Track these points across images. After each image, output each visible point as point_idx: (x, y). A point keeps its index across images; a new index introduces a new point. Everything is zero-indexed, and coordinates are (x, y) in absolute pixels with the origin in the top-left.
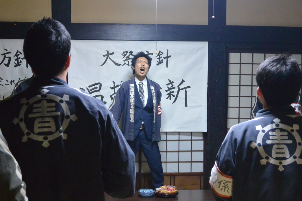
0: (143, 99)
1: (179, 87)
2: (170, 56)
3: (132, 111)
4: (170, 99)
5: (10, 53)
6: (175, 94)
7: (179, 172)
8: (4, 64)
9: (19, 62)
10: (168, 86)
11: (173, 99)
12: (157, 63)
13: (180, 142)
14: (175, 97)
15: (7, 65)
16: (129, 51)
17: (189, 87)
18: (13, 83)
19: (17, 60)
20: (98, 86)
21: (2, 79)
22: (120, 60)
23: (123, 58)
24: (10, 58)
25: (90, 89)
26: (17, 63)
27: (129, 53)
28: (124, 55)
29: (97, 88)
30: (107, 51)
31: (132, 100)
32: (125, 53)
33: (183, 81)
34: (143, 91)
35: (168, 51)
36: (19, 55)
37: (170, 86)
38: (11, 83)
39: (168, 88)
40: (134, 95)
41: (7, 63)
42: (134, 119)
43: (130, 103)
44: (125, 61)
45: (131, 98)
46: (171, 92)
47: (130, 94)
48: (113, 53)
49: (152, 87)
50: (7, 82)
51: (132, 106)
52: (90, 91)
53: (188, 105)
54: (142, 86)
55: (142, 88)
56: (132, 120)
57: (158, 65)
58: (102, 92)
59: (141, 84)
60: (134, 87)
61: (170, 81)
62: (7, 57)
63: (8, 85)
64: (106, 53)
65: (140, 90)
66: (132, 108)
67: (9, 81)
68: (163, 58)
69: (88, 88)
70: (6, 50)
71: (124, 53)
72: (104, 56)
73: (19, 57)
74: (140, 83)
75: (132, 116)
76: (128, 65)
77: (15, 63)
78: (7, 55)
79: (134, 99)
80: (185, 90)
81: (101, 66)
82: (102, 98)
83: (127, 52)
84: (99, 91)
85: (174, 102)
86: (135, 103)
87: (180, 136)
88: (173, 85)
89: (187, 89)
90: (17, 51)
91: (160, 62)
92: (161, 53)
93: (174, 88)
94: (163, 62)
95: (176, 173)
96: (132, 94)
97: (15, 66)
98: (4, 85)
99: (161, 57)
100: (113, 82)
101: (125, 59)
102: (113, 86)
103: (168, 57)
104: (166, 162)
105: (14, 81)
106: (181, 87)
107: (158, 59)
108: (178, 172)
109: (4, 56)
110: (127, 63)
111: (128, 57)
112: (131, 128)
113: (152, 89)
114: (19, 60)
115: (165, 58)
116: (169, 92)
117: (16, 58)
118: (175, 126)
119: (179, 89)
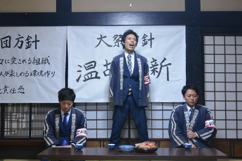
0: (131, 69)
1: (162, 64)
2: (153, 39)
3: (122, 80)
4: (154, 75)
5: (23, 37)
6: (158, 70)
7: (164, 138)
8: (18, 47)
9: (30, 44)
10: (152, 64)
11: (157, 74)
12: (143, 44)
13: (163, 111)
14: (158, 73)
15: (20, 48)
16: (118, 35)
17: (170, 64)
18: (24, 62)
19: (28, 43)
20: (93, 64)
21: (16, 59)
22: (111, 42)
23: (114, 40)
24: (22, 42)
25: (86, 66)
26: (28, 46)
27: (119, 36)
28: (114, 38)
29: (92, 65)
30: (101, 35)
31: (122, 71)
32: (116, 36)
33: (165, 59)
34: (131, 62)
35: (151, 34)
36: (30, 39)
37: (154, 63)
38: (23, 62)
39: (152, 65)
40: (123, 66)
41: (20, 46)
42: (123, 87)
43: (120, 74)
44: (115, 43)
45: (121, 69)
46: (154, 69)
47: (120, 65)
48: (105, 37)
49: (139, 60)
50: (20, 61)
51: (121, 76)
52: (87, 68)
53: (169, 80)
54: (130, 58)
55: (130, 60)
56: (121, 88)
57: (143, 46)
58: (96, 69)
59: (130, 57)
60: (123, 60)
61: (153, 59)
62: (20, 41)
63: (21, 63)
64: (100, 37)
65: (128, 62)
66: (121, 78)
67: (22, 60)
68: (147, 40)
69: (85, 65)
70: (20, 36)
71: (114, 36)
72: (98, 39)
73: (29, 40)
74: (128, 56)
75: (121, 84)
76: (118, 46)
77: (26, 46)
78: (20, 40)
79: (123, 69)
80: (167, 67)
81: (96, 47)
82: (97, 73)
83: (117, 35)
84: (94, 68)
85: (157, 77)
86: (124, 73)
87: (163, 106)
88: (156, 63)
89: (168, 66)
90: (28, 36)
91: (145, 44)
92: (145, 36)
93: (158, 65)
94: (147, 43)
95: (161, 138)
96: (121, 65)
97: (26, 48)
98: (17, 63)
99: (146, 39)
100: (106, 60)
101: (115, 41)
102: (105, 64)
103: (151, 39)
104: (152, 129)
105: (25, 60)
106: (163, 64)
107: (143, 40)
108: (162, 138)
109: (18, 40)
110: (117, 45)
111: (118, 39)
112: (120, 95)
113: (139, 61)
114: (30, 43)
115: (149, 40)
116: (153, 68)
117: (27, 41)
118: (159, 97)
119: (162, 66)
